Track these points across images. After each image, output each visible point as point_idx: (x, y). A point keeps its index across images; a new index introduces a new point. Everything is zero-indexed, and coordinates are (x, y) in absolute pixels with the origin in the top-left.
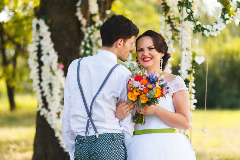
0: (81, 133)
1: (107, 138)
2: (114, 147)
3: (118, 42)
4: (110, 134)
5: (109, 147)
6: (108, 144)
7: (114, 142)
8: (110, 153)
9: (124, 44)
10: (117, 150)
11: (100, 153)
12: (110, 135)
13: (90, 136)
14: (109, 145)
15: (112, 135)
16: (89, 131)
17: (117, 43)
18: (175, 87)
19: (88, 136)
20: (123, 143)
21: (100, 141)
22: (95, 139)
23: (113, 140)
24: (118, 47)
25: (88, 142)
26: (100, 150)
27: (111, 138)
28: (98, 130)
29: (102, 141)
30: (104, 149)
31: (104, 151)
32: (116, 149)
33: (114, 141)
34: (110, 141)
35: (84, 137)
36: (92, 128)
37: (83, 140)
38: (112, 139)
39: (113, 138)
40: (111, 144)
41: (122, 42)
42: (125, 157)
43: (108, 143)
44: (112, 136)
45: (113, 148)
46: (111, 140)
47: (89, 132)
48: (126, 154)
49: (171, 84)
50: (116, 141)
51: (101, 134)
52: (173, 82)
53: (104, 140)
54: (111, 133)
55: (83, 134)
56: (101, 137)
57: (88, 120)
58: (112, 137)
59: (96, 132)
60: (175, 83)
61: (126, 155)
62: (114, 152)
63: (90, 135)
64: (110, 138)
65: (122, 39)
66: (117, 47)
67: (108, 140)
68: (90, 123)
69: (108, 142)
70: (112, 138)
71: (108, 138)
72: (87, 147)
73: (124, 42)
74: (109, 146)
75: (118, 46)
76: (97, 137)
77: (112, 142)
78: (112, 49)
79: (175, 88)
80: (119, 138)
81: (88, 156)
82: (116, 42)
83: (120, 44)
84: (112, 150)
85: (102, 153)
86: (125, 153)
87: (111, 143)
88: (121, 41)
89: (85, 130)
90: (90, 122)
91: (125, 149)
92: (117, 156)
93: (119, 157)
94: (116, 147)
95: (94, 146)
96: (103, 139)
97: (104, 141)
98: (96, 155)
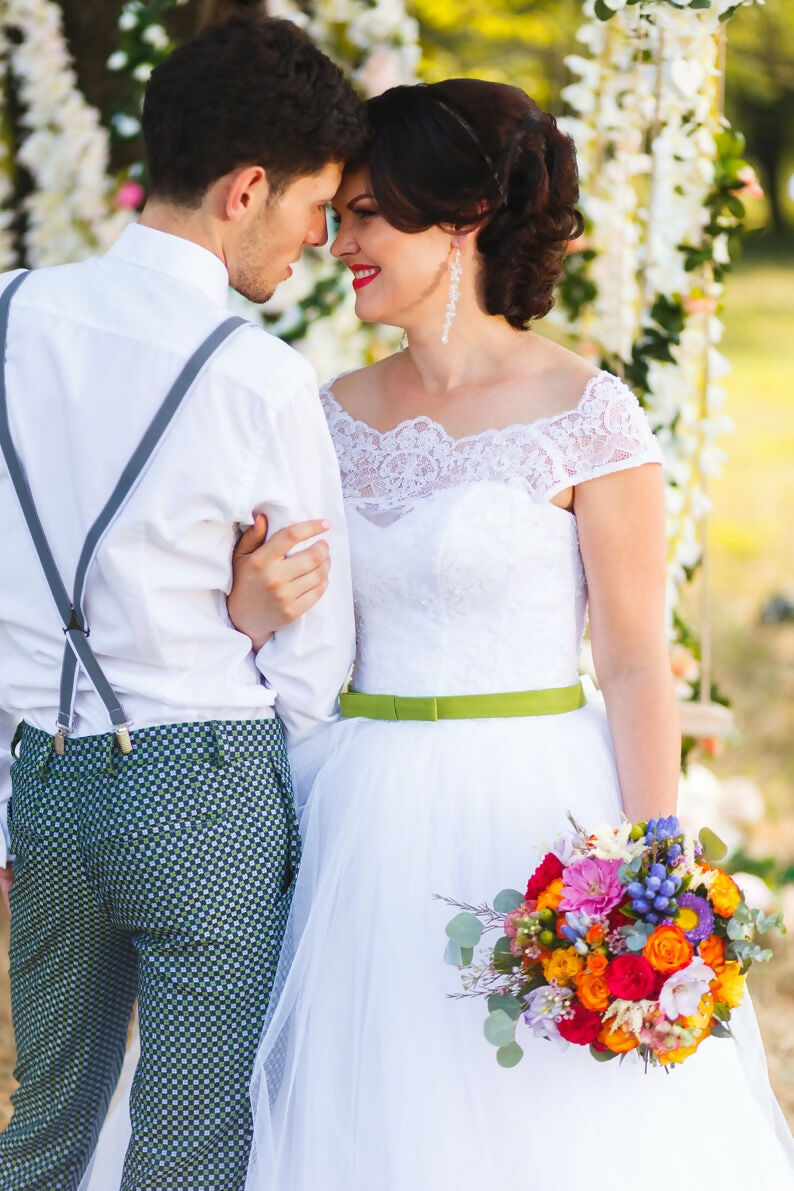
0: (37, 715)
1: (178, 752)
2: (223, 805)
3: (234, 180)
4: (196, 729)
5: (192, 802)
6: (188, 787)
7: (222, 772)
8: (196, 839)
9: (268, 203)
10: (237, 818)
11: (141, 842)
12: (197, 735)
13: (85, 740)
14: (189, 792)
15: (210, 732)
16: (80, 711)
17: (228, 189)
18: (577, 454)
19: (73, 736)
20: (278, 776)
21: (140, 770)
22: (116, 756)
23: (215, 760)
24: (231, 212)
25: (77, 769)
26: (141, 825)
27: (206, 750)
28: (127, 706)
29: (150, 773)
30: (163, 819)
31: (161, 829)
32: (235, 813)
33: (220, 768)
34: (196, 768)
35: (53, 739)
36: (92, 692)
37: (51, 759)
38: (212, 755)
39: (216, 750)
40: (205, 788)
41: (263, 186)
42: (288, 853)
43: (187, 781)
44: (209, 739)
45: (214, 808)
46: (207, 765)
47: (77, 717)
48: (295, 838)
49: (555, 431)
50: (232, 770)
51: (146, 726)
52: (565, 423)
53: (166, 764)
54: (202, 721)
55: (49, 725)
56: (145, 745)
57: (68, 649)
58: (210, 745)
59: (119, 717)
60: (576, 430)
61: (294, 843)
62: (222, 835)
63: (82, 732)
64: (200, 750)
65: (261, 169)
66: (225, 217)
67: (189, 765)
68: (80, 664)
69: (185, 776)
70: (211, 750)
71: (189, 751)
72: (71, 800)
73: (273, 189)
74: (191, 797)
75: (235, 207)
76: (127, 745)
77: (211, 775)
78: (196, 216)
79: (573, 456)
80: (251, 749)
81: (74, 852)
82: (223, 181)
83: (245, 198)
84: (209, 824)
85: (151, 840)
86: (290, 832)
87: (201, 778)
88: (256, 179)
89: (56, 701)
90: (80, 662)
91: (286, 807)
92: (240, 856)
93: (251, 858)
94: (233, 802)
95: (110, 801)
96: (156, 759)
97: (161, 770)
98: (119, 852)
